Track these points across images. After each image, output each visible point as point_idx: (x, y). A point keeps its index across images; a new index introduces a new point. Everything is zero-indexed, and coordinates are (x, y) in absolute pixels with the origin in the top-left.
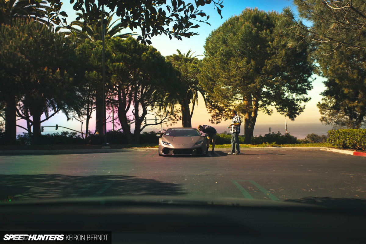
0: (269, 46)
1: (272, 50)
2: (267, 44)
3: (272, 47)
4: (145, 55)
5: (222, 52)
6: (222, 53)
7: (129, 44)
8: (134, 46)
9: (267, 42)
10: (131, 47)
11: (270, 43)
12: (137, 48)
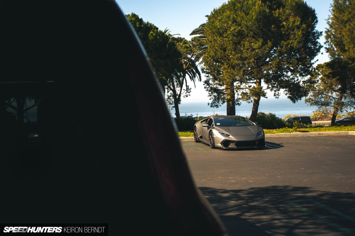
0: (283, 26)
1: (287, 31)
2: (282, 24)
3: (286, 28)
4: (152, 34)
5: (234, 32)
6: (234, 34)
7: (134, 22)
8: (139, 24)
9: (281, 22)
10: (136, 25)
11: (284, 23)
12: (142, 26)
